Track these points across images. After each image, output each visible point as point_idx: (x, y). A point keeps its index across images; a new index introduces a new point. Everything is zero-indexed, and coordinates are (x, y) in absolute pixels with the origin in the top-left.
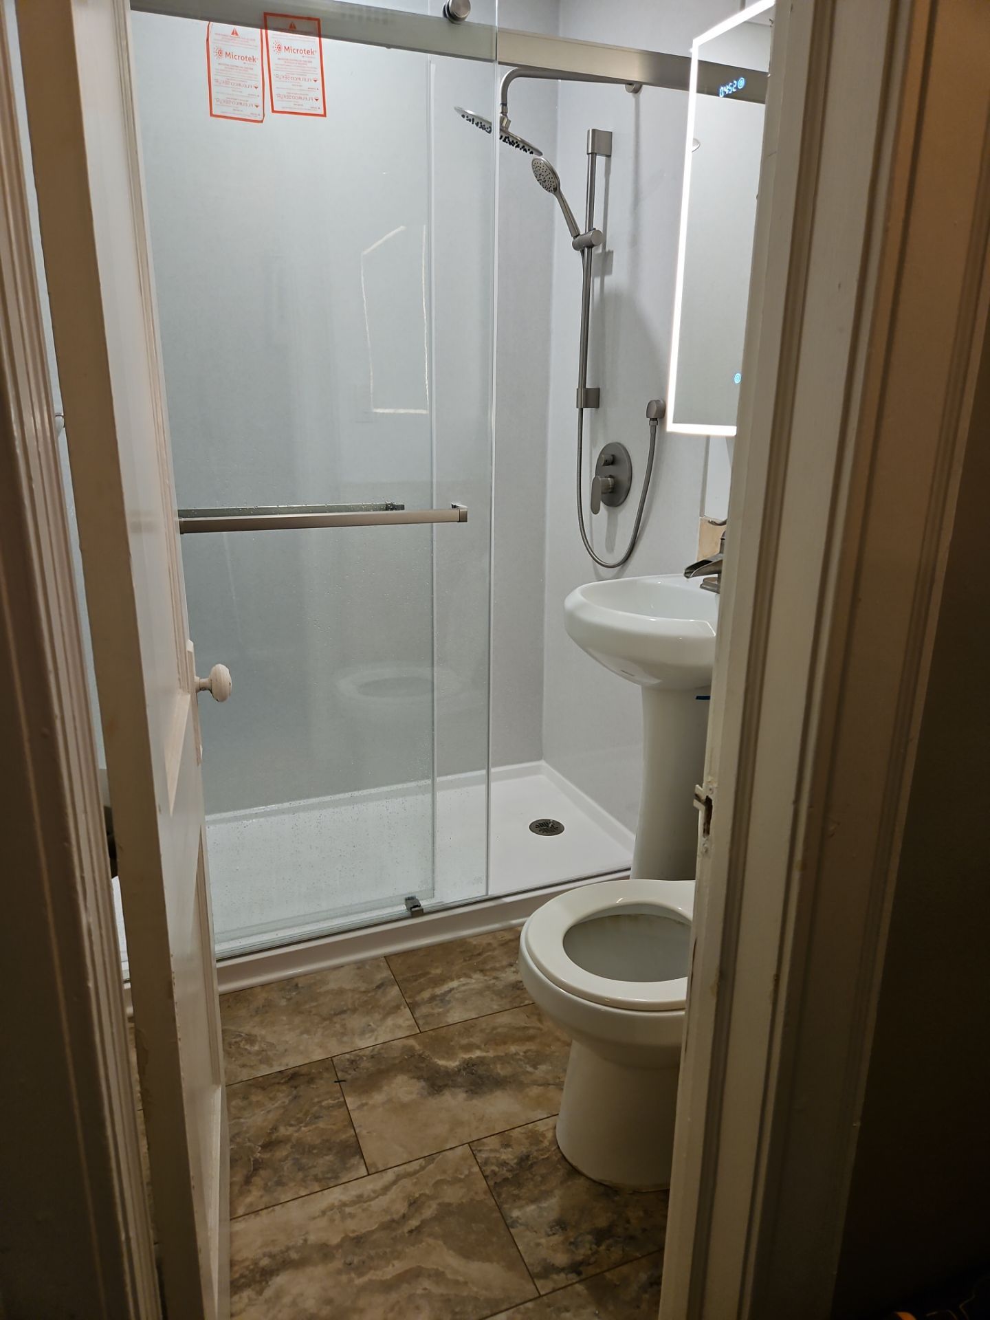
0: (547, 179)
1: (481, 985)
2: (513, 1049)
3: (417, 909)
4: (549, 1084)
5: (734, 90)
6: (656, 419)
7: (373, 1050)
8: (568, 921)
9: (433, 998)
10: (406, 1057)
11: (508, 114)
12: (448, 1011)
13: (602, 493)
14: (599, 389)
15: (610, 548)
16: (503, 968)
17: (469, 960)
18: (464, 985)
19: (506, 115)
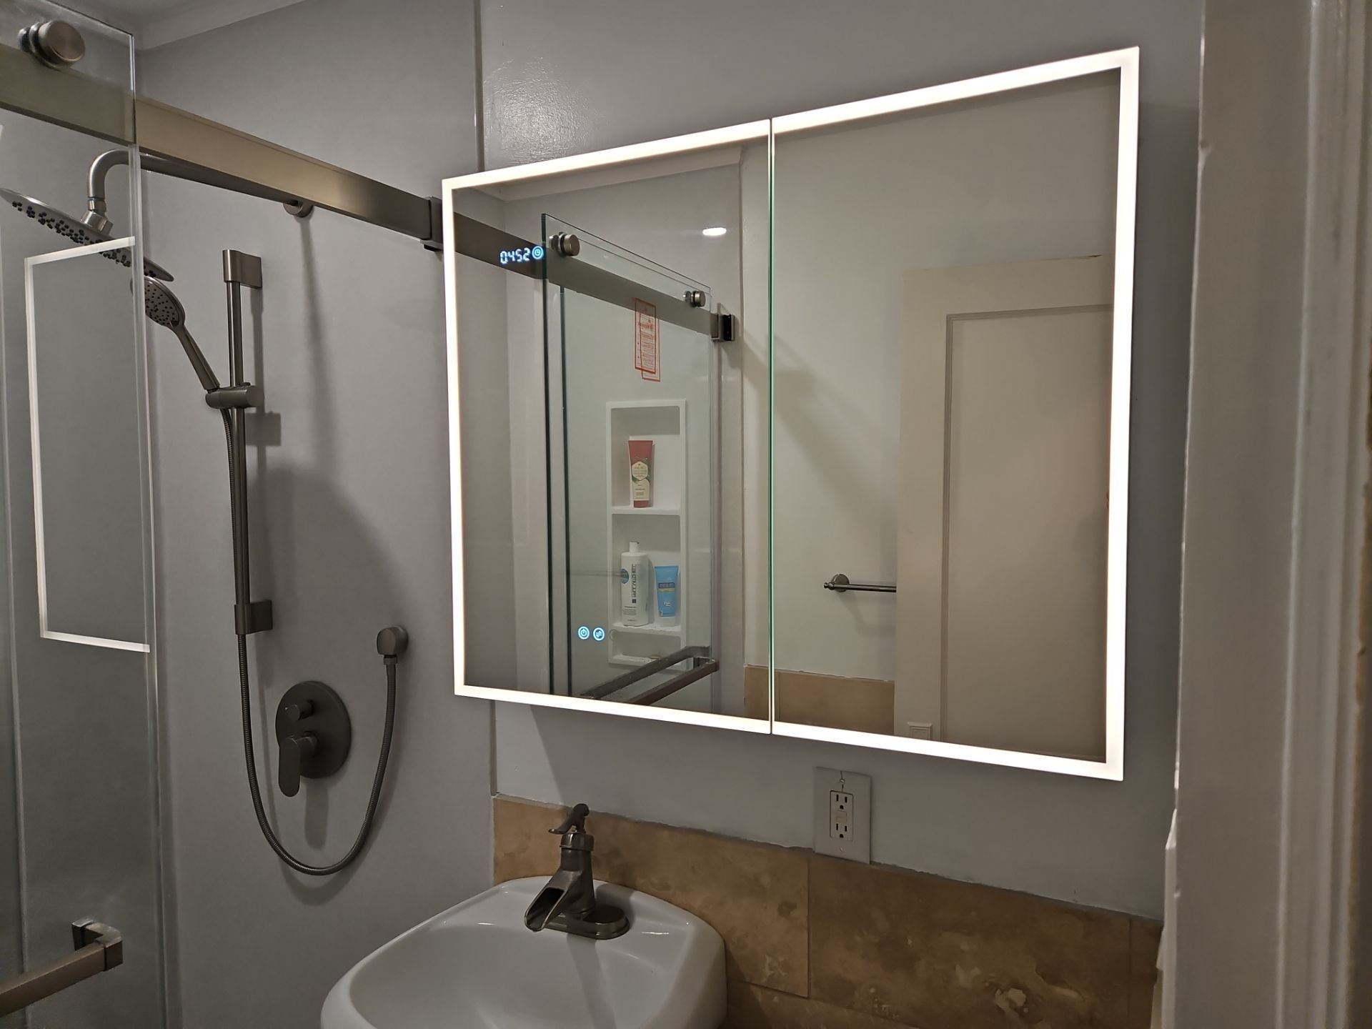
0: (161, 307)
5: (527, 259)
6: (396, 654)
11: (106, 214)
13: (301, 763)
14: (270, 602)
19: (103, 215)
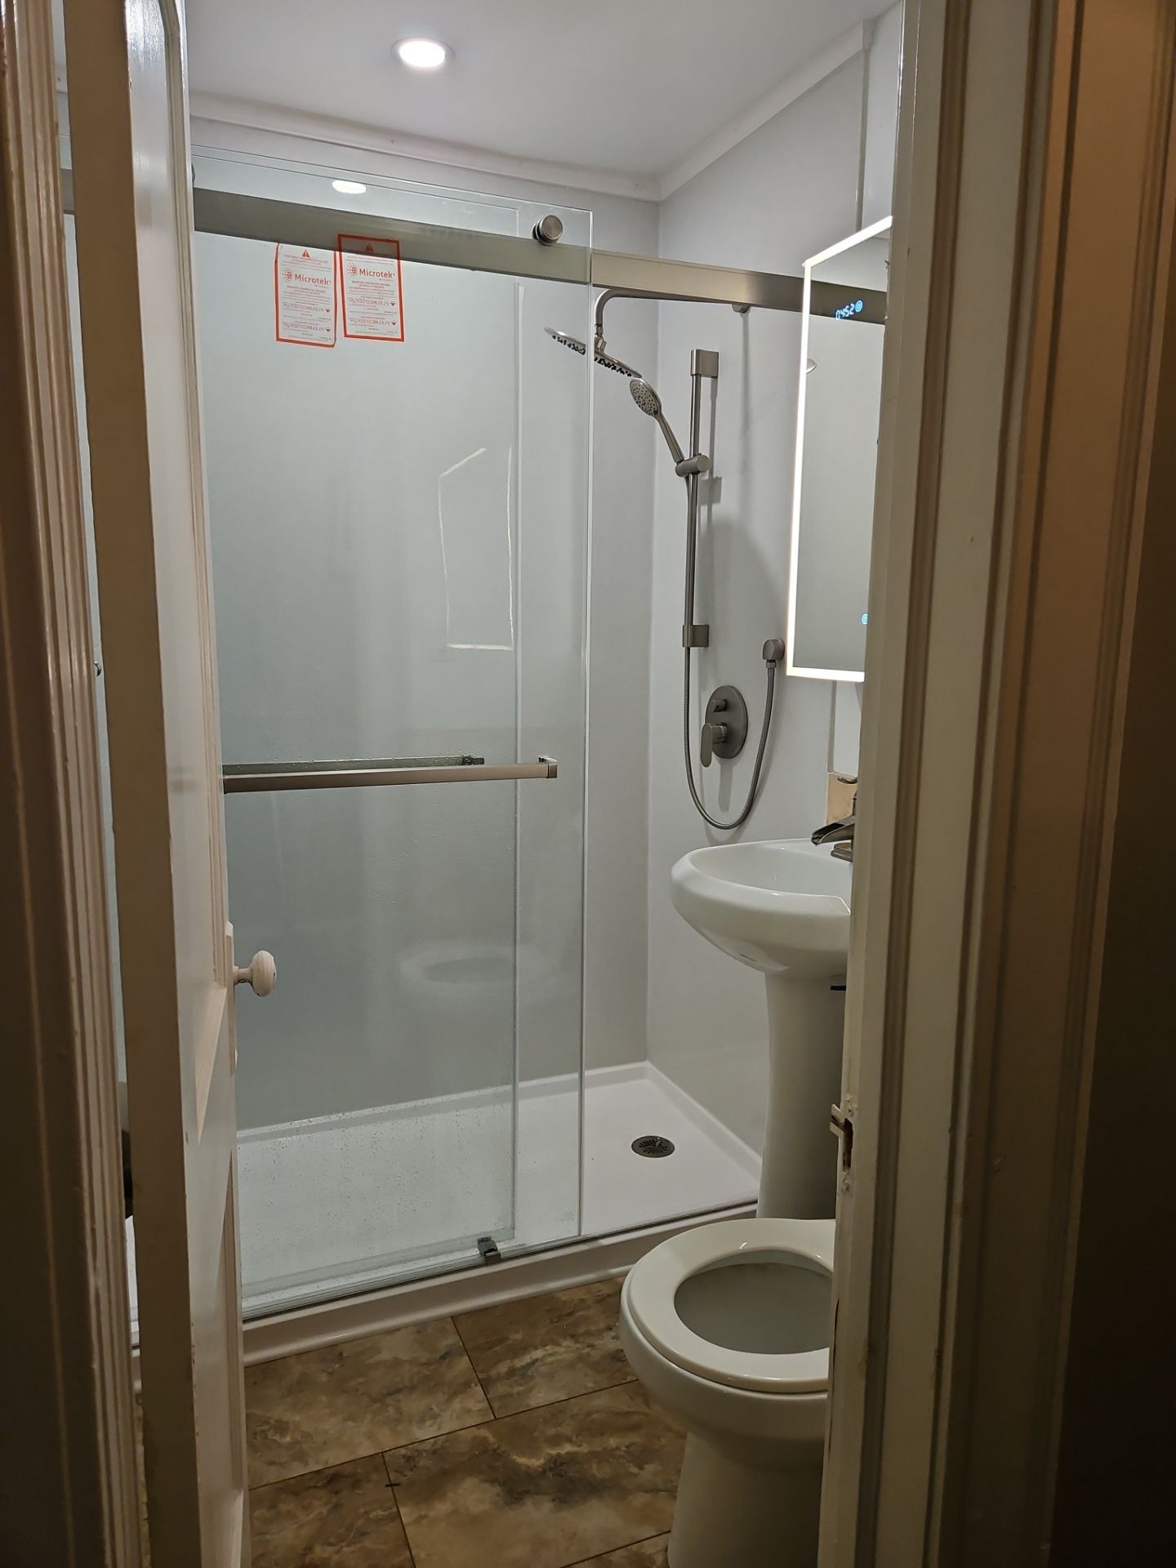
0: (647, 401)
1: (572, 1355)
2: (613, 1442)
3: (492, 1253)
4: (659, 1490)
5: (852, 313)
6: (774, 661)
7: (435, 1442)
8: (679, 1272)
9: (512, 1372)
10: (477, 1453)
11: (603, 336)
12: (530, 1391)
13: (714, 743)
14: (708, 626)
15: (724, 806)
16: (599, 1333)
17: (557, 1322)
18: (551, 1355)
19: (601, 337)
